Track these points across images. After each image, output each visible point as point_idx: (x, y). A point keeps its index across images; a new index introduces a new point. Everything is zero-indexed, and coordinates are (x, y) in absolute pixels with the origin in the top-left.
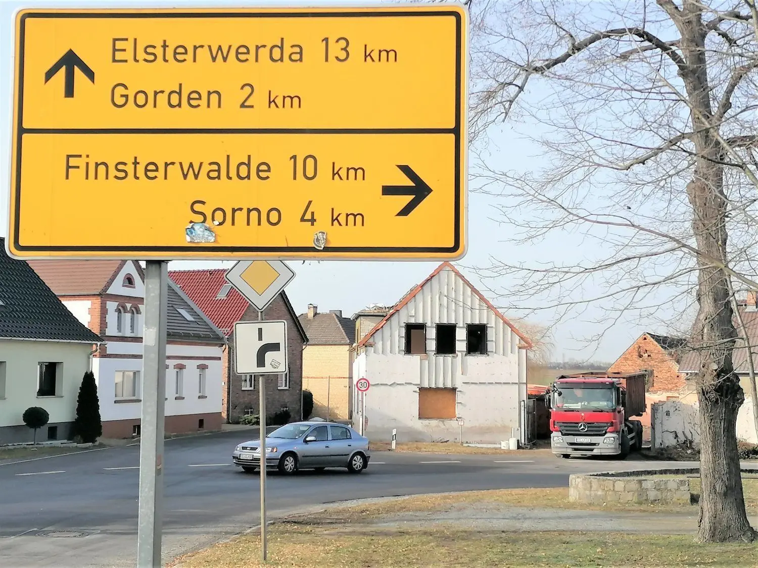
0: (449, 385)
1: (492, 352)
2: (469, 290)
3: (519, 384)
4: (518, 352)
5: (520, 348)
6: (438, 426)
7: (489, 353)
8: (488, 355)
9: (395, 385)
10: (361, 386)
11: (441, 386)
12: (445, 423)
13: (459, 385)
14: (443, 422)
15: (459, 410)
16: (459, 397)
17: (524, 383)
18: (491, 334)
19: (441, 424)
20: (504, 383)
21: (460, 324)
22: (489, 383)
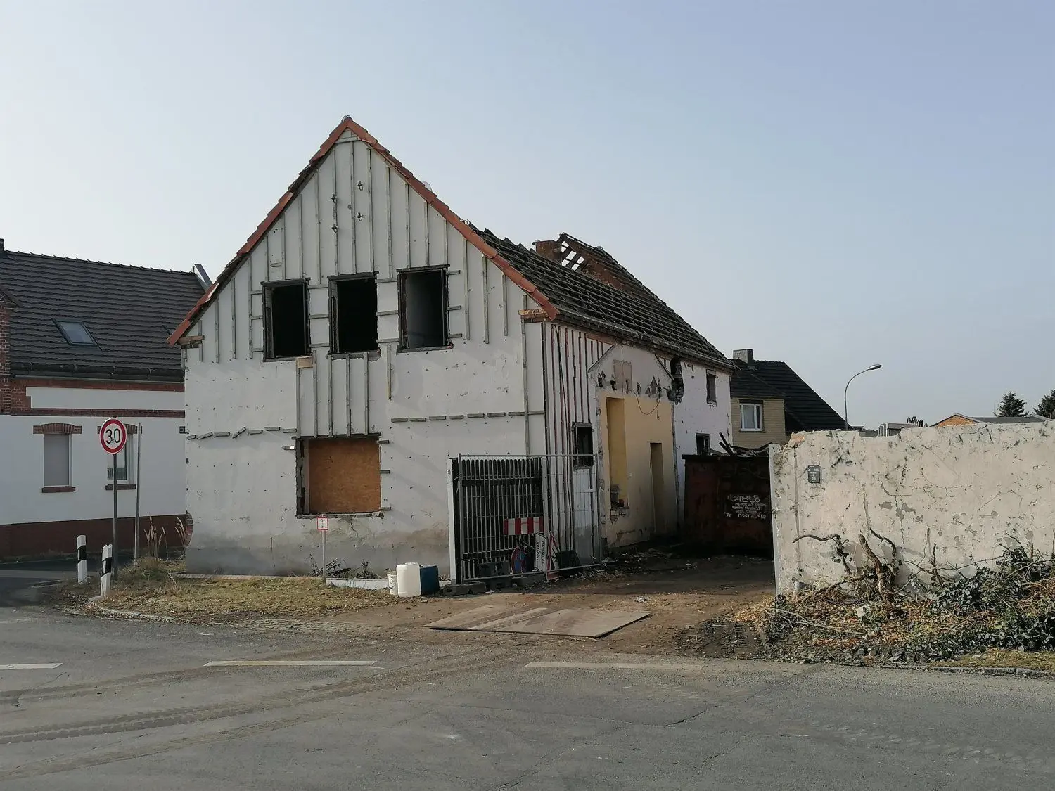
0: (360, 428)
1: (461, 336)
2: (400, 183)
3: (527, 415)
4: (524, 333)
5: (526, 321)
6: (337, 532)
7: (453, 341)
8: (452, 346)
9: (244, 434)
10: (109, 440)
11: (341, 429)
12: (354, 524)
13: (382, 425)
14: (350, 521)
15: (389, 492)
16: (387, 458)
17: (537, 413)
18: (456, 292)
19: (345, 526)
20: (490, 415)
21: (384, 274)
22: (456, 418)
